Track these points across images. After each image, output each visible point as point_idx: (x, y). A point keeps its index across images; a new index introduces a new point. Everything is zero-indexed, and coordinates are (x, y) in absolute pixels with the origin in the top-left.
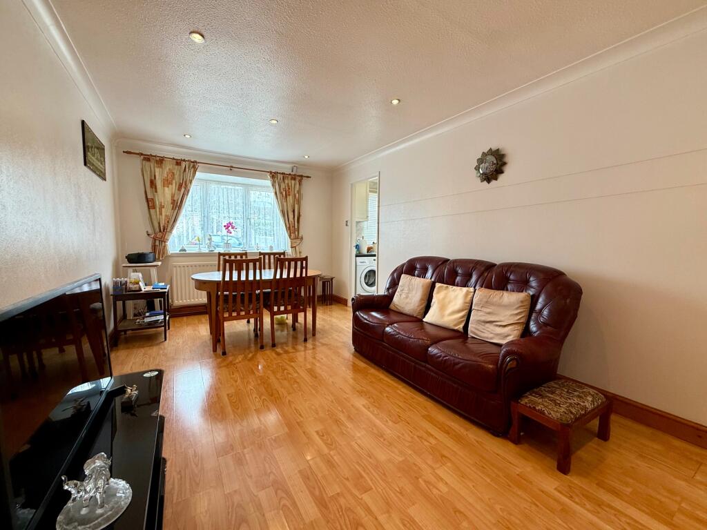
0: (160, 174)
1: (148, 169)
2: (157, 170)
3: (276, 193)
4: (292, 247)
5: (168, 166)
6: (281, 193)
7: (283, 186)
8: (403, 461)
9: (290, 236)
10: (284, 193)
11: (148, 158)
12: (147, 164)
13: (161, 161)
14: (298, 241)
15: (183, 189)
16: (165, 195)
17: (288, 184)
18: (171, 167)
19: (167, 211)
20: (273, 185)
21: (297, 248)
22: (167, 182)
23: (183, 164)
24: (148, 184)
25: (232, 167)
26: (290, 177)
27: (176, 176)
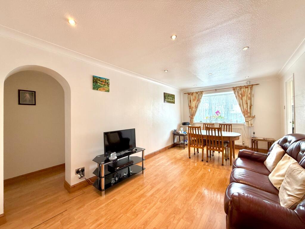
0: (192, 98)
1: (189, 97)
2: (192, 97)
3: (236, 97)
4: (246, 122)
5: (194, 95)
6: (239, 96)
7: (240, 92)
8: (180, 209)
9: (244, 116)
10: (241, 96)
11: (189, 94)
12: (189, 96)
13: (192, 94)
14: (250, 119)
15: (198, 102)
16: (193, 104)
17: (244, 91)
18: (195, 95)
19: (194, 109)
20: (234, 93)
21: (249, 122)
22: (194, 100)
23: (198, 93)
24: (189, 101)
25: (216, 90)
26: (245, 87)
27: (197, 97)
